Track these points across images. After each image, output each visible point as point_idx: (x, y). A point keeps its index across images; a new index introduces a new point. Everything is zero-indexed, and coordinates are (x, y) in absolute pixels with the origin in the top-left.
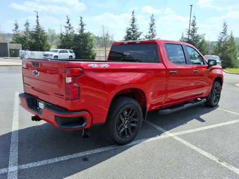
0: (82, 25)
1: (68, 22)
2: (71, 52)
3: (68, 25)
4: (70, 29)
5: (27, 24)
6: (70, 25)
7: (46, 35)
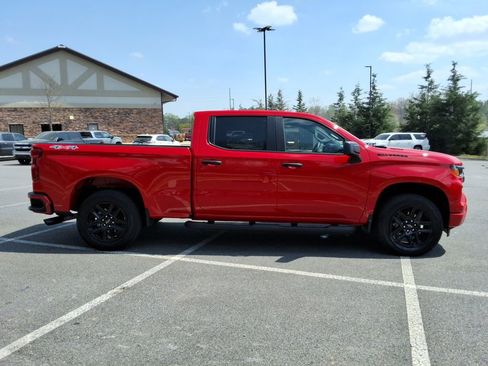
0: (455, 79)
1: (429, 76)
2: (418, 137)
3: (426, 84)
4: (430, 90)
5: (357, 91)
6: (431, 82)
7: (385, 107)
